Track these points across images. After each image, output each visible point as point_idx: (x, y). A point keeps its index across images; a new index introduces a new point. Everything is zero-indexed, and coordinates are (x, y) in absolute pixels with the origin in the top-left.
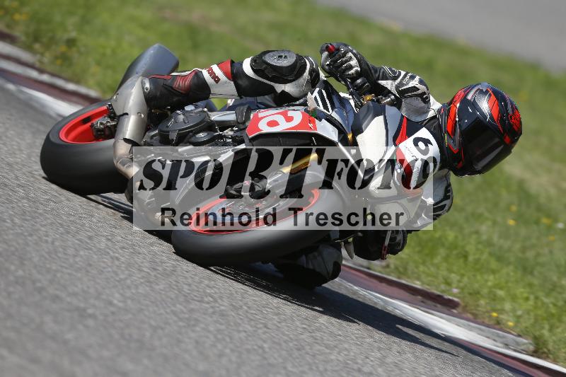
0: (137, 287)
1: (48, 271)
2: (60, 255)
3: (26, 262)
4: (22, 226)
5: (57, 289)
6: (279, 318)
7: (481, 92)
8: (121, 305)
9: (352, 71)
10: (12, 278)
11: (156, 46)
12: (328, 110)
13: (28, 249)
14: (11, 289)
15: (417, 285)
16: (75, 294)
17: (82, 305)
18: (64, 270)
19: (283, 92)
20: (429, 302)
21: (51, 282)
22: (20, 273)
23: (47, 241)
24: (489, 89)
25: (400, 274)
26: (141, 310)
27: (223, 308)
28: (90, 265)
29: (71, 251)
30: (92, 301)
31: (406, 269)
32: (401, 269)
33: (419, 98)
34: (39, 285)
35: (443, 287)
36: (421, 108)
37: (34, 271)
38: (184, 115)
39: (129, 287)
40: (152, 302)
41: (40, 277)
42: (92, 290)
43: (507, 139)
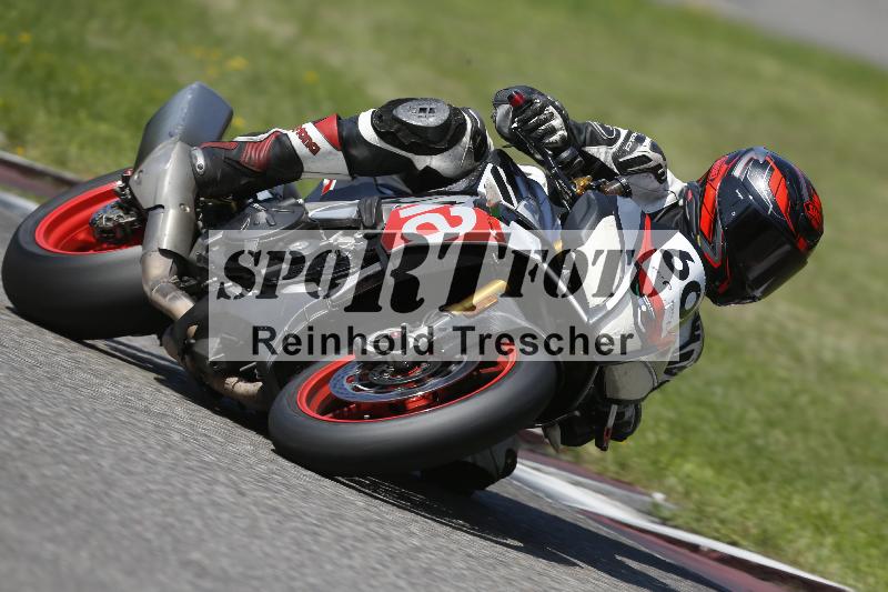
7: (755, 163)
9: (556, 138)
11: (194, 86)
12: (512, 203)
19: (428, 169)
24: (768, 159)
33: (651, 175)
36: (654, 191)
38: (267, 211)
43: (802, 244)
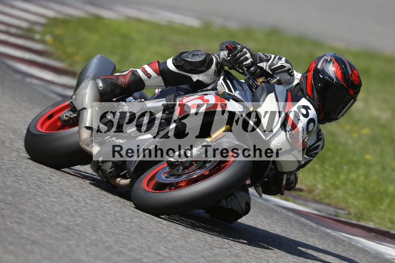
0: (175, 241)
1: (113, 234)
2: (120, 223)
3: (97, 229)
4: (93, 205)
5: (120, 247)
6: (277, 256)
7: (327, 60)
8: (166, 254)
9: (248, 62)
10: (88, 241)
11: (98, 56)
12: (232, 92)
13: (98, 220)
14: (89, 249)
15: (371, 225)
16: (133, 250)
17: (139, 257)
18: (124, 233)
19: (198, 80)
20: (381, 237)
21: (116, 242)
22: (94, 237)
23: (110, 214)
24: (332, 58)
25: (359, 219)
26: (180, 257)
27: (237, 251)
28: (142, 228)
29: (128, 220)
30: (145, 253)
31: (362, 214)
32: (359, 215)
33: (286, 73)
34: (107, 244)
35: (389, 225)
36: (288, 80)
37: (103, 235)
39: (170, 242)
40: (187, 251)
41: (107, 239)
42: (145, 246)
